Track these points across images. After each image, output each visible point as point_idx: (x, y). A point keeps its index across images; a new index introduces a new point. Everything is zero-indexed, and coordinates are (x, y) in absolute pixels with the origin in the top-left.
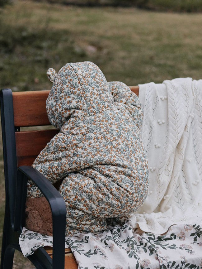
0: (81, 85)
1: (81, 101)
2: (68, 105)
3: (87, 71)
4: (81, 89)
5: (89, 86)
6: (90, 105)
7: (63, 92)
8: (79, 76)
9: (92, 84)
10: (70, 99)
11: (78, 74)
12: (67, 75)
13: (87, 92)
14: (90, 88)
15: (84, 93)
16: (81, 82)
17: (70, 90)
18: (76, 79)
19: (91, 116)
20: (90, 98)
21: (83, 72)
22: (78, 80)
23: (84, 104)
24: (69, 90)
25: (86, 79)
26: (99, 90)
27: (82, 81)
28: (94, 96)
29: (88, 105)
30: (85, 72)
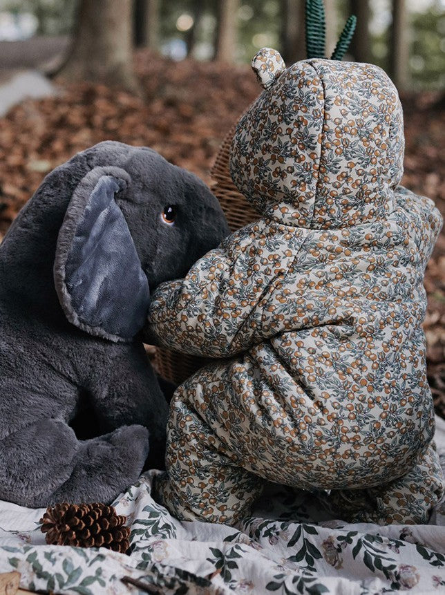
0: (322, 149)
1: (307, 186)
2: (274, 179)
3: (358, 113)
4: (319, 156)
5: (343, 158)
6: (322, 204)
7: (275, 140)
8: (329, 122)
9: (354, 155)
10: (284, 167)
11: (328, 117)
12: (301, 100)
13: (331, 170)
14: (343, 163)
15: (322, 169)
16: (326, 141)
17: (293, 144)
18: (317, 128)
19: (313, 231)
20: (332, 189)
21: (344, 115)
22: (320, 132)
23: (310, 198)
24: (290, 143)
25: (345, 136)
26: (364, 174)
27: (329, 139)
28: (345, 186)
29: (318, 203)
30: (350, 116)
